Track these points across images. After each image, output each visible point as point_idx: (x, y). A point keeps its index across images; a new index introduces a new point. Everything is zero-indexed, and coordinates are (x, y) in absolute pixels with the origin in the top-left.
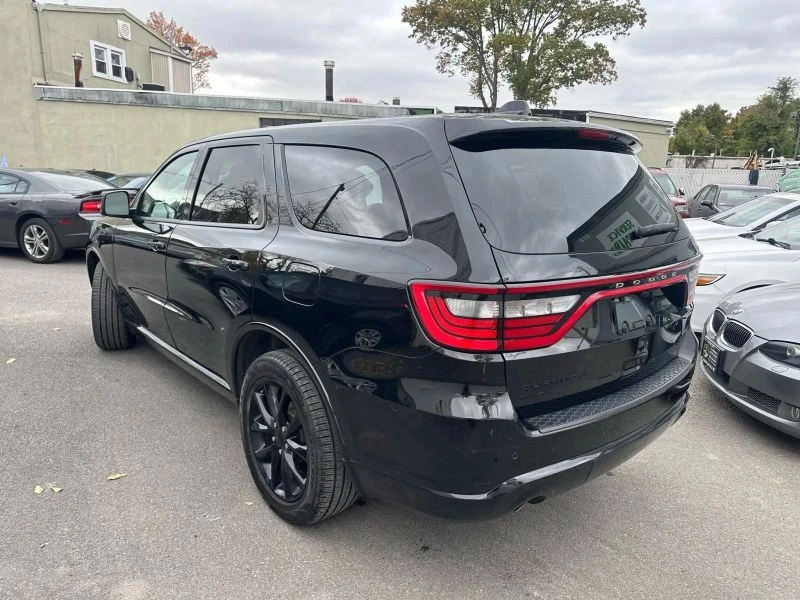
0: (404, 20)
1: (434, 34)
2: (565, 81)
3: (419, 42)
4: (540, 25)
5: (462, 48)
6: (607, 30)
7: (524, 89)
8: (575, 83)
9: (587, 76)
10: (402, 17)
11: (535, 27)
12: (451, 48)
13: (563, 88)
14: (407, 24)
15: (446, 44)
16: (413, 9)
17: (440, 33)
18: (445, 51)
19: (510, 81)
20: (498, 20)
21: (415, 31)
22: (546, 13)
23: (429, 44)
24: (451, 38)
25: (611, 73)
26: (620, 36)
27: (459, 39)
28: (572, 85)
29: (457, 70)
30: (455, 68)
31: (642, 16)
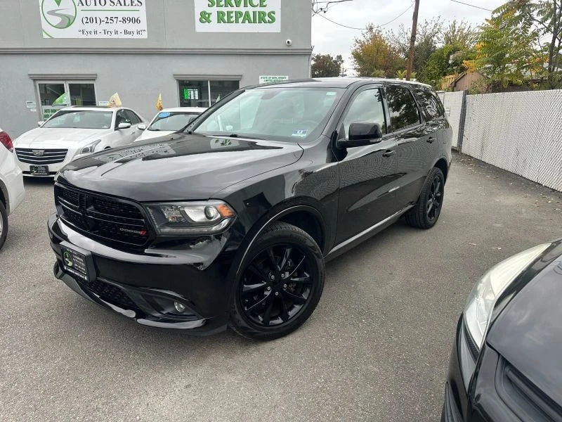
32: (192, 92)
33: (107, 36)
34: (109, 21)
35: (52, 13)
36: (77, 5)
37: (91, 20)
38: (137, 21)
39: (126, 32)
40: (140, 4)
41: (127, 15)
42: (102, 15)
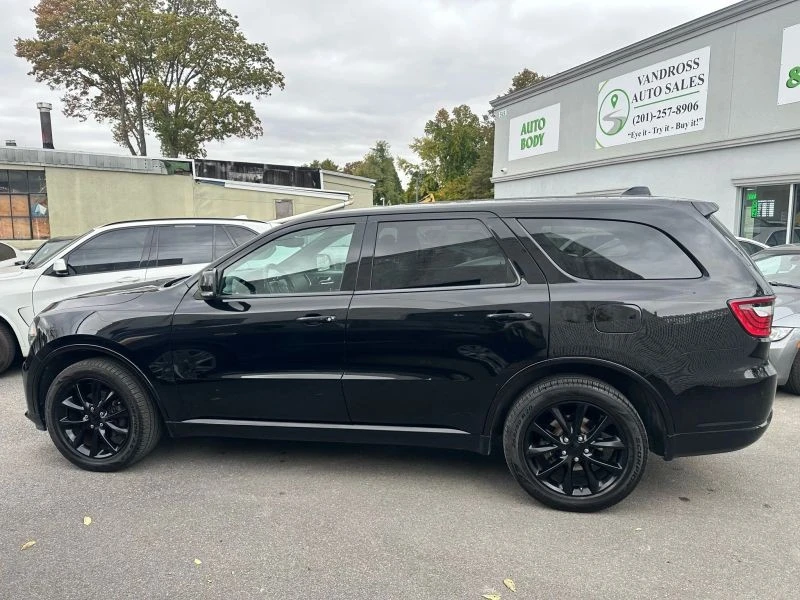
0: (20, 55)
1: (58, 73)
2: (215, 134)
3: (39, 80)
4: (183, 78)
5: (94, 92)
6: (249, 89)
7: (175, 139)
8: (224, 136)
9: (235, 130)
10: (15, 51)
11: (179, 80)
12: (79, 91)
13: (214, 140)
14: (24, 59)
15: (72, 87)
16: (29, 43)
17: (64, 73)
18: (73, 93)
19: (156, 130)
20: (136, 68)
21: (35, 69)
22: (188, 67)
23: (54, 85)
24: (80, 80)
25: (257, 128)
26: (262, 96)
27: (90, 83)
28: (222, 139)
29: (91, 115)
30: (86, 112)
31: (280, 80)
32: (765, 205)
33: (657, 136)
34: (662, 115)
35: (607, 118)
36: (631, 101)
37: (642, 118)
38: (694, 107)
39: (679, 126)
40: (701, 82)
41: (682, 102)
42: (654, 110)
